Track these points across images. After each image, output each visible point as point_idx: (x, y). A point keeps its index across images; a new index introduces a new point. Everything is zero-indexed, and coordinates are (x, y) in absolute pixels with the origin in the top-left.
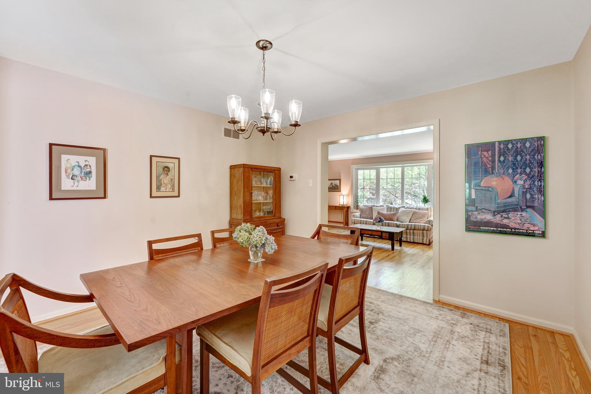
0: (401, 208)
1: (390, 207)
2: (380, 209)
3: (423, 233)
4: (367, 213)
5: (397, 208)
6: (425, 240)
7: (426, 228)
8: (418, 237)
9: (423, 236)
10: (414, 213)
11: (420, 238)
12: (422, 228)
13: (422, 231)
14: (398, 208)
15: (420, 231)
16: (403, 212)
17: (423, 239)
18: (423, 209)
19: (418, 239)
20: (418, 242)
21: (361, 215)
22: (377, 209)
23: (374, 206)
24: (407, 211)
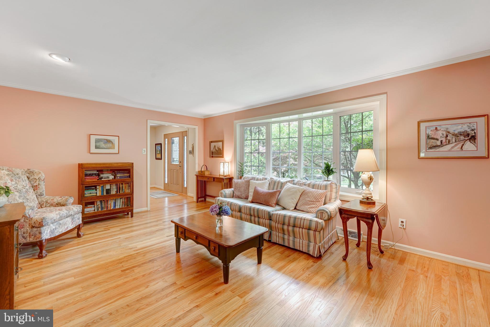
0: (288, 183)
1: (274, 181)
2: (259, 184)
3: (308, 234)
4: (242, 189)
5: (282, 183)
6: (311, 248)
7: (313, 226)
8: (301, 241)
9: (309, 241)
10: (303, 193)
11: (304, 243)
12: (306, 224)
13: (307, 230)
14: (284, 183)
15: (304, 230)
16: (289, 190)
17: (309, 246)
18: (319, 187)
19: (301, 245)
20: (301, 250)
21: (234, 192)
22: (255, 183)
23: (253, 179)
24: (293, 190)
